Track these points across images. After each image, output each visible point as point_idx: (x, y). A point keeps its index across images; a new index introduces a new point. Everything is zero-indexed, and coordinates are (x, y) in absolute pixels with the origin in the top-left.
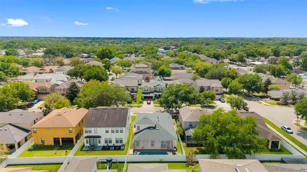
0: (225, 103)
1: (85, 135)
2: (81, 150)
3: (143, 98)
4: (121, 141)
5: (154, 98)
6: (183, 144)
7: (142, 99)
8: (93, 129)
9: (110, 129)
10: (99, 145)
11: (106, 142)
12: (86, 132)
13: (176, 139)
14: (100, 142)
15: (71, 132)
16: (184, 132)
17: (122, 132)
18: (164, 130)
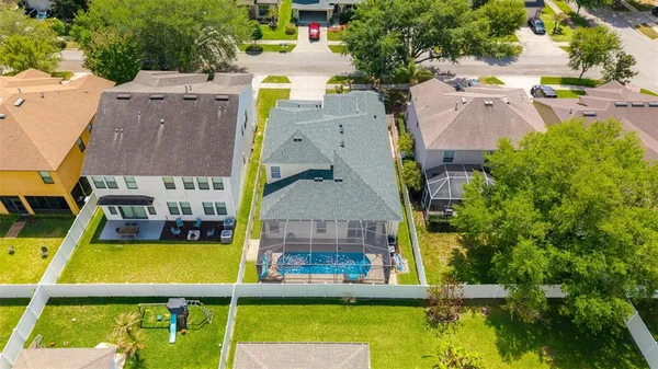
0: (545, 38)
1: (98, 193)
2: (95, 240)
3: (297, 15)
4: (222, 211)
5: (329, 16)
6: (417, 219)
7: (294, 20)
8: (119, 180)
9: (178, 181)
10: (151, 218)
11: (173, 210)
12: (100, 186)
13: (398, 218)
14: (152, 212)
15: (48, 181)
16: (423, 183)
17: (218, 186)
18: (358, 181)
